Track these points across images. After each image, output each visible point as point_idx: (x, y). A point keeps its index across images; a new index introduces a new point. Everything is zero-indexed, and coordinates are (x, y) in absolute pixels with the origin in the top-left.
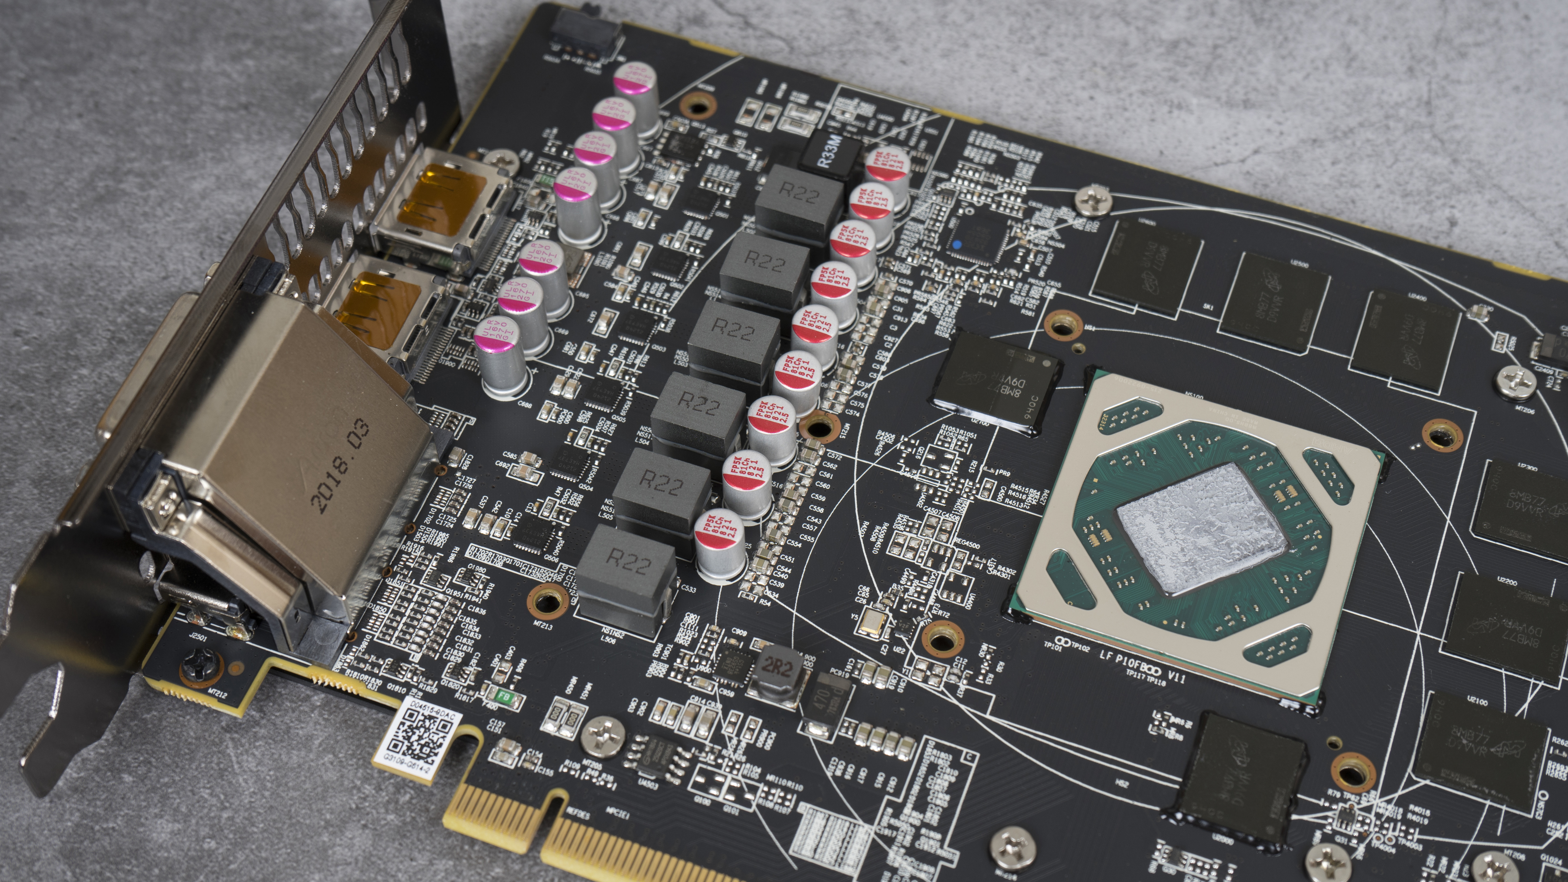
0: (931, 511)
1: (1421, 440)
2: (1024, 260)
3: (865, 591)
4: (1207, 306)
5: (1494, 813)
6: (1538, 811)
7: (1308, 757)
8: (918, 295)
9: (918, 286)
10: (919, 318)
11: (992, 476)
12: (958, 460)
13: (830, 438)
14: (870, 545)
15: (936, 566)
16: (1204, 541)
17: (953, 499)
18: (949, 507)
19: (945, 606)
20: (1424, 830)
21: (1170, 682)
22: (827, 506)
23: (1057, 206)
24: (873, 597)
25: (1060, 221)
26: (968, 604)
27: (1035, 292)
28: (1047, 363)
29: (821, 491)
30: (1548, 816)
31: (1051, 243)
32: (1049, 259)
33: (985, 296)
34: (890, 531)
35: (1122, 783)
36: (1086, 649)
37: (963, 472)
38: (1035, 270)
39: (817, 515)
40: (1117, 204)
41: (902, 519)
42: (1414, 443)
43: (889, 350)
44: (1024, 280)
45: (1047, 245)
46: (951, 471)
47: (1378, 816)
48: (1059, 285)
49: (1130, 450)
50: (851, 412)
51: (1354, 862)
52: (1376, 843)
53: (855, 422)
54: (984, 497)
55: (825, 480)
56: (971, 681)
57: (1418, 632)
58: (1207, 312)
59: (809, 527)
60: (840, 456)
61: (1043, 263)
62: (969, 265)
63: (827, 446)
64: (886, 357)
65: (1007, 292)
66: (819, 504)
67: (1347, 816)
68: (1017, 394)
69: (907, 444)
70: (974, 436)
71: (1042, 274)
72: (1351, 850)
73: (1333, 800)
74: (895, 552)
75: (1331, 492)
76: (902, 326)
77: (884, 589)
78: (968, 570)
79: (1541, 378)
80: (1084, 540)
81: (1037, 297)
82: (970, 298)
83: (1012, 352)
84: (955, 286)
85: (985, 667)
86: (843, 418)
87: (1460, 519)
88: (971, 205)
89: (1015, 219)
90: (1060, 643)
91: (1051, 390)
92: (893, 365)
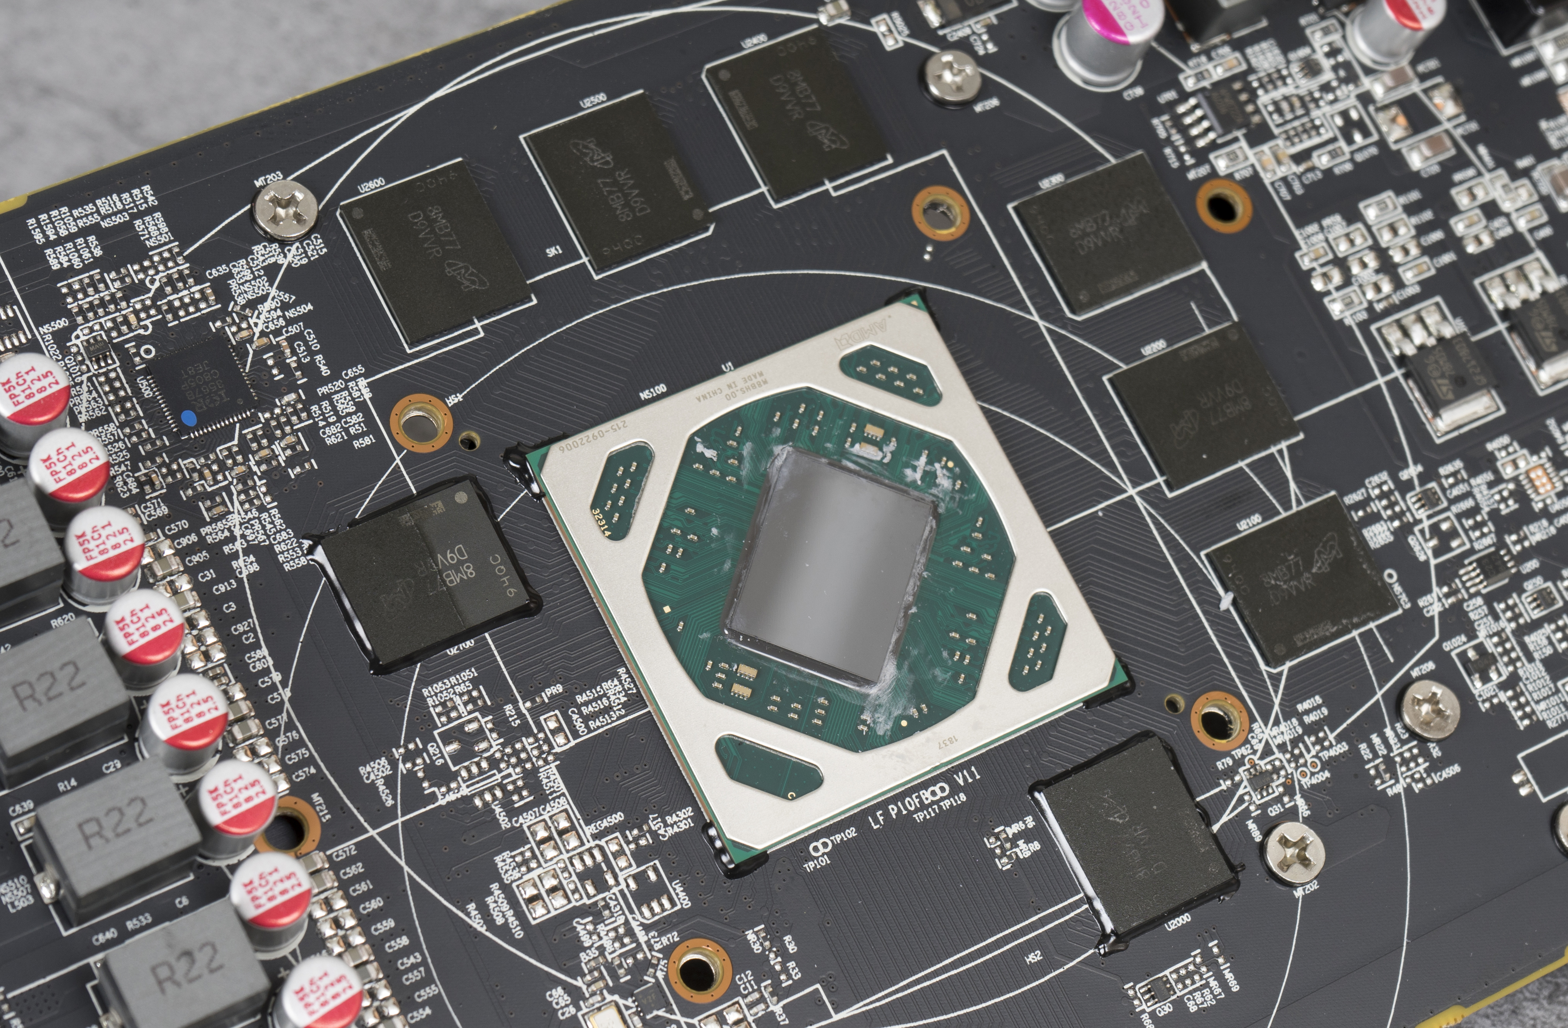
0: (526, 820)
1: (927, 240)
2: (281, 364)
3: (558, 996)
4: (552, 252)
5: (1369, 639)
6: (1403, 600)
7: (1167, 747)
8: (213, 533)
9: (197, 523)
10: (246, 566)
11: (545, 708)
12: (487, 722)
13: (314, 833)
14: (504, 931)
15: (601, 886)
17: (532, 779)
18: (541, 798)
19: (661, 926)
20: (1332, 722)
21: (966, 789)
22: (404, 927)
23: (246, 253)
24: (576, 995)
25: (271, 271)
26: (684, 901)
27: (345, 406)
28: (458, 497)
29: (378, 915)
30: (1413, 597)
31: (290, 314)
32: (312, 338)
33: (291, 462)
34: (507, 889)
35: (1034, 957)
36: (851, 833)
37: (509, 733)
38: (310, 370)
39: (405, 952)
40: (314, 185)
41: (503, 861)
42: (925, 252)
43: (256, 646)
44: (313, 399)
45: (290, 322)
46: (494, 744)
47: (1282, 747)
48: (360, 369)
49: (663, 533)
50: (301, 775)
51: (1310, 824)
52: (1307, 782)
53: (317, 783)
54: (561, 743)
55: (368, 896)
56: (779, 992)
57: (1132, 491)
59: (414, 976)
60: (347, 848)
61: (311, 353)
62: (226, 434)
63: (322, 847)
64: (262, 658)
65: (312, 432)
66: (392, 935)
67: (1258, 779)
68: (467, 570)
69: (409, 756)
70: (470, 673)
71: (325, 371)
72: (1291, 814)
73: (1230, 773)
74: (538, 914)
75: (906, 393)
76: (237, 595)
77: (577, 972)
78: (641, 855)
79: (964, 46)
80: (724, 697)
81: (352, 409)
82: (277, 481)
83: (403, 517)
84: (242, 479)
85: (775, 961)
86: (298, 790)
87: (1049, 311)
88: (140, 340)
89: (213, 316)
90: (821, 850)
91: (497, 526)
92: (282, 666)
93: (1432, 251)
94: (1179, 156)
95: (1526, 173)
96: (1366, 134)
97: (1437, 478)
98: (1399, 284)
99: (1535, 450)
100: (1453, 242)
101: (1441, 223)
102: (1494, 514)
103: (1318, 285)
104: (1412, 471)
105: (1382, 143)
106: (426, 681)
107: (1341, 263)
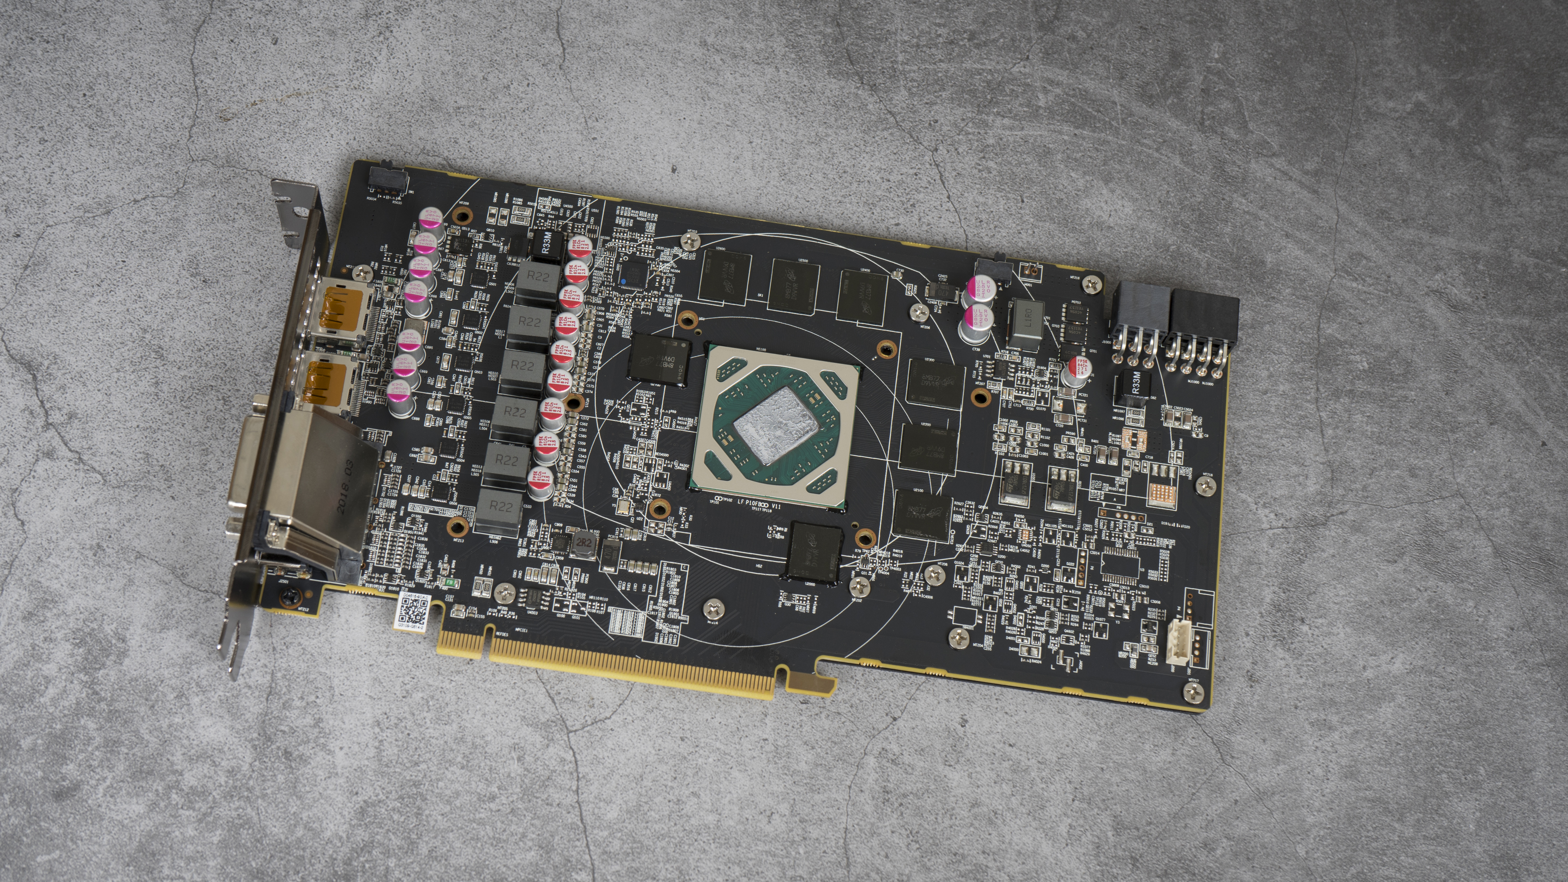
0: (640, 440)
1: (876, 354)
2: (660, 283)
3: (616, 491)
4: (760, 295)
5: (932, 544)
6: (951, 541)
7: (844, 536)
8: (609, 315)
9: (607, 310)
10: (612, 329)
11: (667, 414)
12: (648, 409)
13: (581, 408)
14: (613, 465)
15: (649, 470)
17: (650, 431)
18: (649, 437)
19: (658, 491)
20: (901, 560)
21: (774, 510)
22: (587, 447)
23: (672, 247)
24: (621, 493)
25: (675, 256)
26: (669, 488)
27: (670, 303)
28: (684, 345)
29: (583, 440)
30: (956, 542)
31: (672, 270)
32: (674, 280)
33: (644, 309)
34: (622, 455)
35: (759, 566)
36: (731, 500)
37: (652, 415)
38: (667, 288)
39: (583, 453)
40: (704, 240)
41: (627, 447)
42: (874, 356)
43: (600, 351)
44: (662, 296)
45: (671, 272)
46: (646, 415)
47: (880, 558)
48: (681, 296)
49: (734, 388)
50: (588, 391)
51: (871, 583)
52: (880, 572)
53: (591, 396)
54: (665, 426)
55: (583, 433)
56: (678, 528)
57: (887, 460)
58: (760, 298)
59: (581, 461)
60: (587, 417)
61: (671, 284)
62: (632, 292)
63: (580, 413)
64: (599, 355)
65: (655, 305)
66: (583, 447)
67: (865, 561)
68: (672, 366)
69: (621, 405)
70: (653, 393)
71: (671, 291)
72: (868, 577)
73: (858, 554)
74: (626, 466)
75: (836, 393)
76: (604, 335)
77: (626, 487)
78: (665, 469)
79: (931, 307)
80: (719, 442)
81: (671, 305)
82: (636, 312)
83: (664, 342)
84: (627, 306)
85: (683, 519)
86: (585, 395)
87: (900, 395)
88: (626, 254)
89: (651, 259)
90: (718, 500)
91: (688, 360)
92: (603, 361)
93: (1041, 449)
94: (977, 375)
95: (1093, 445)
96: (1046, 403)
97: (991, 514)
98: (1022, 452)
99: (1030, 525)
100: (1051, 451)
101: (1051, 443)
102: (1002, 535)
103: (995, 436)
104: (984, 507)
105: (1049, 409)
106: (639, 388)
107: (1007, 435)
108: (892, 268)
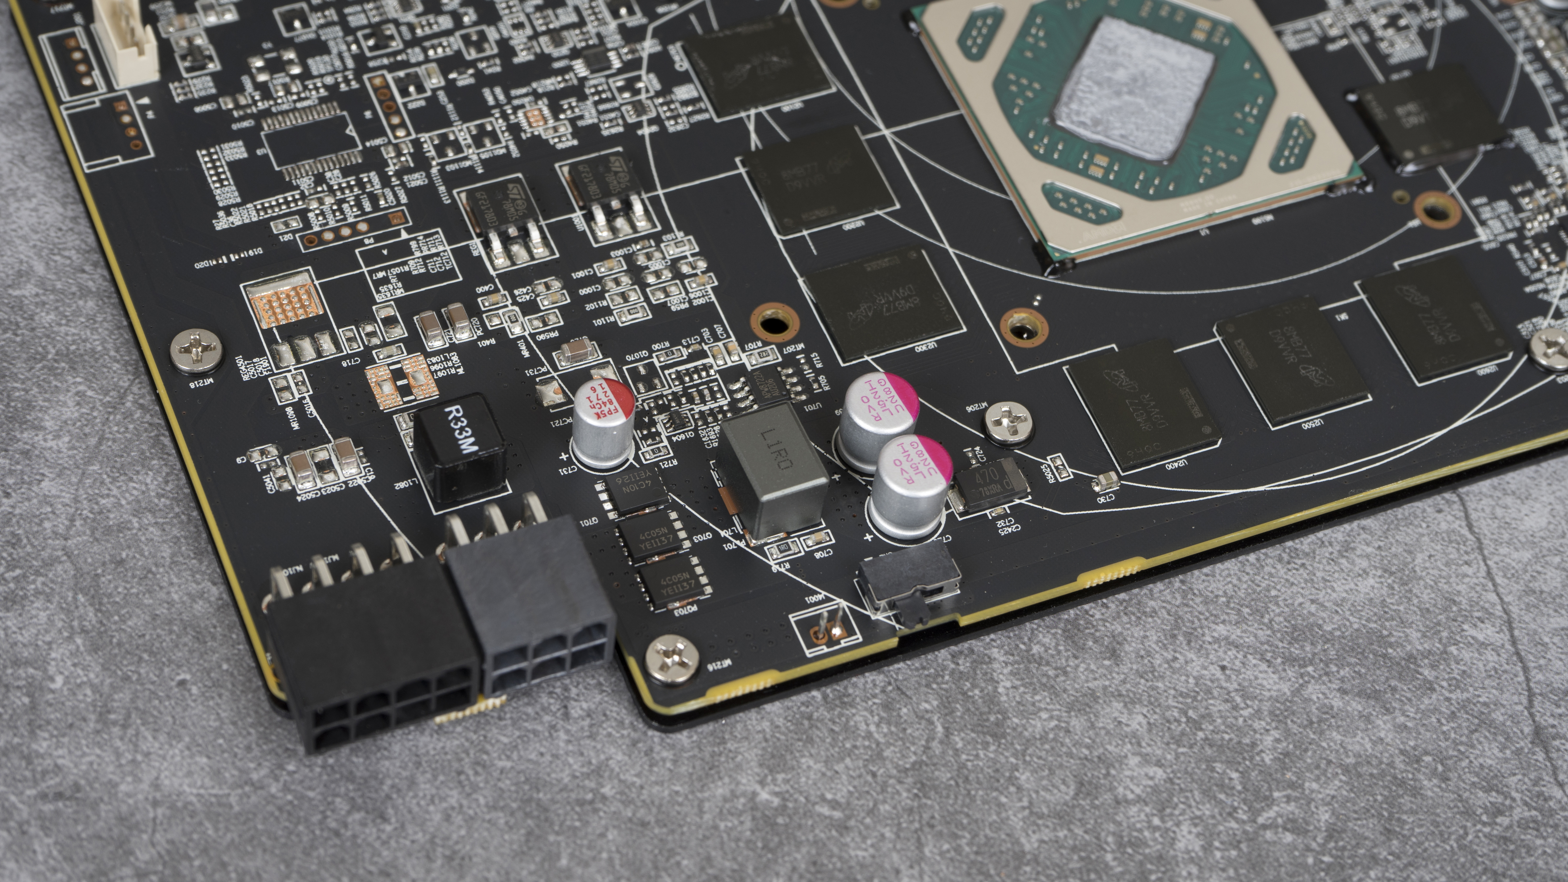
1: (1038, 310)
4: (1344, 317)
6: (675, 49)
10: (1557, 132)
11: (1339, 38)
12: (1380, 33)
16: (1121, 75)
27: (1496, 225)
30: (665, 52)
31: (1541, 286)
32: (1524, 270)
33: (1531, 192)
37: (1364, 25)
38: (1523, 249)
40: (1533, 370)
42: (1040, 302)
43: (1545, 87)
44: (1519, 230)
45: (1540, 280)
46: (1375, 21)
48: (1486, 247)
53: (1494, 9)
54: (1326, 17)
57: (887, 132)
58: (1339, 310)
61: (1524, 260)
64: (1540, 80)
65: (1517, 208)
68: (1399, 111)
69: (1433, 19)
70: (1392, 61)
71: (1512, 248)
76: (1560, 115)
80: (1216, 23)
81: (1490, 223)
82: (1541, 182)
86: (1506, 8)
87: (941, 256)
91: (1382, 142)
92: (1525, 76)
93: (594, 279)
94: (809, 361)
95: (487, 334)
96: (634, 372)
97: (626, 125)
98: (629, 259)
99: (535, 138)
100: (571, 286)
101: (578, 302)
102: (583, 98)
103: (701, 263)
104: (646, 131)
105: (620, 362)
106: (1423, 60)
107: (679, 276)
108: (1124, 496)
